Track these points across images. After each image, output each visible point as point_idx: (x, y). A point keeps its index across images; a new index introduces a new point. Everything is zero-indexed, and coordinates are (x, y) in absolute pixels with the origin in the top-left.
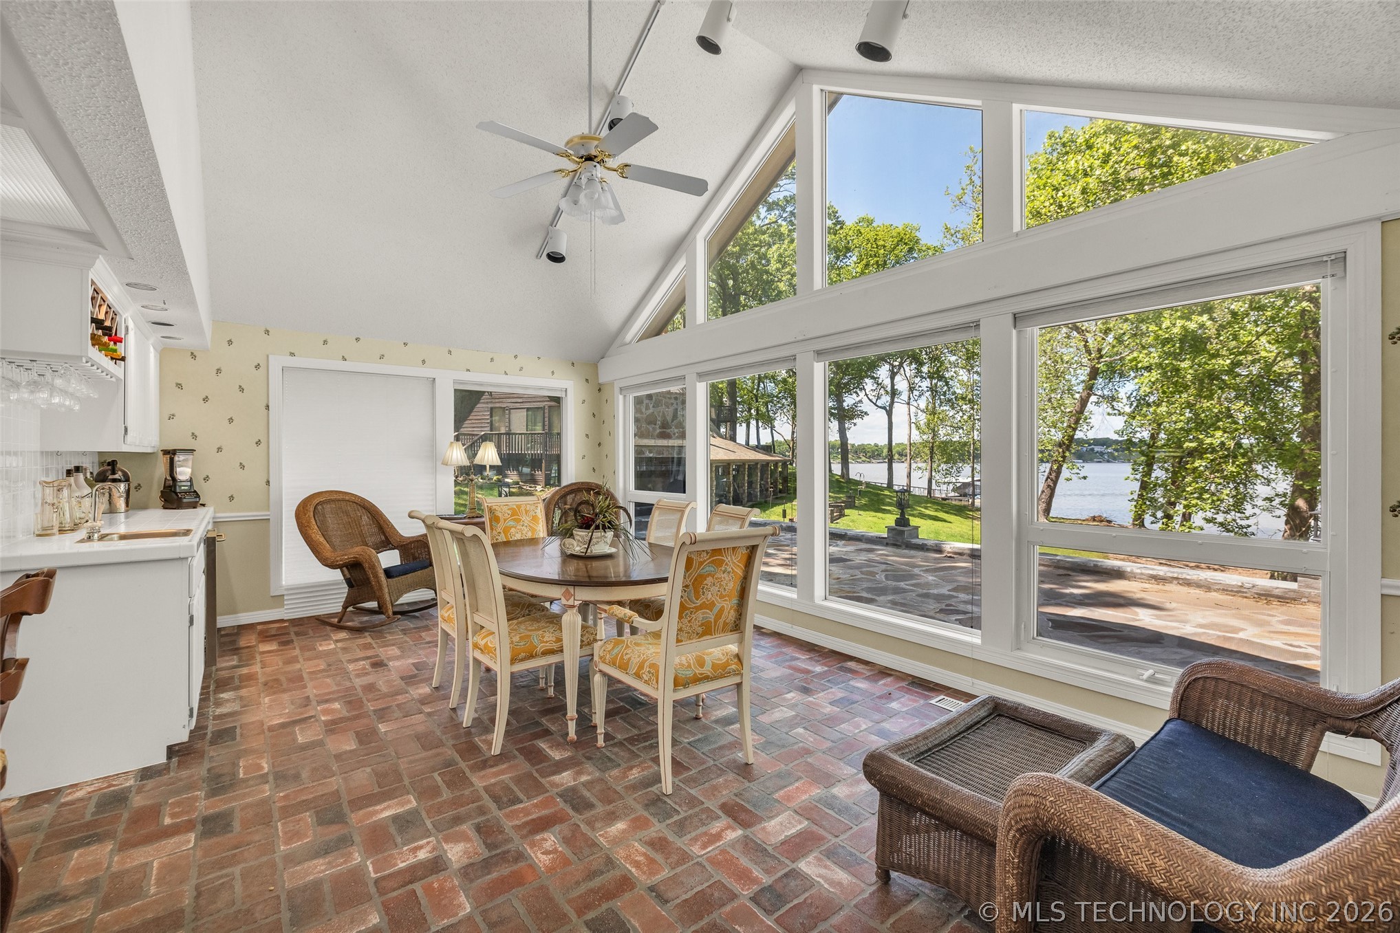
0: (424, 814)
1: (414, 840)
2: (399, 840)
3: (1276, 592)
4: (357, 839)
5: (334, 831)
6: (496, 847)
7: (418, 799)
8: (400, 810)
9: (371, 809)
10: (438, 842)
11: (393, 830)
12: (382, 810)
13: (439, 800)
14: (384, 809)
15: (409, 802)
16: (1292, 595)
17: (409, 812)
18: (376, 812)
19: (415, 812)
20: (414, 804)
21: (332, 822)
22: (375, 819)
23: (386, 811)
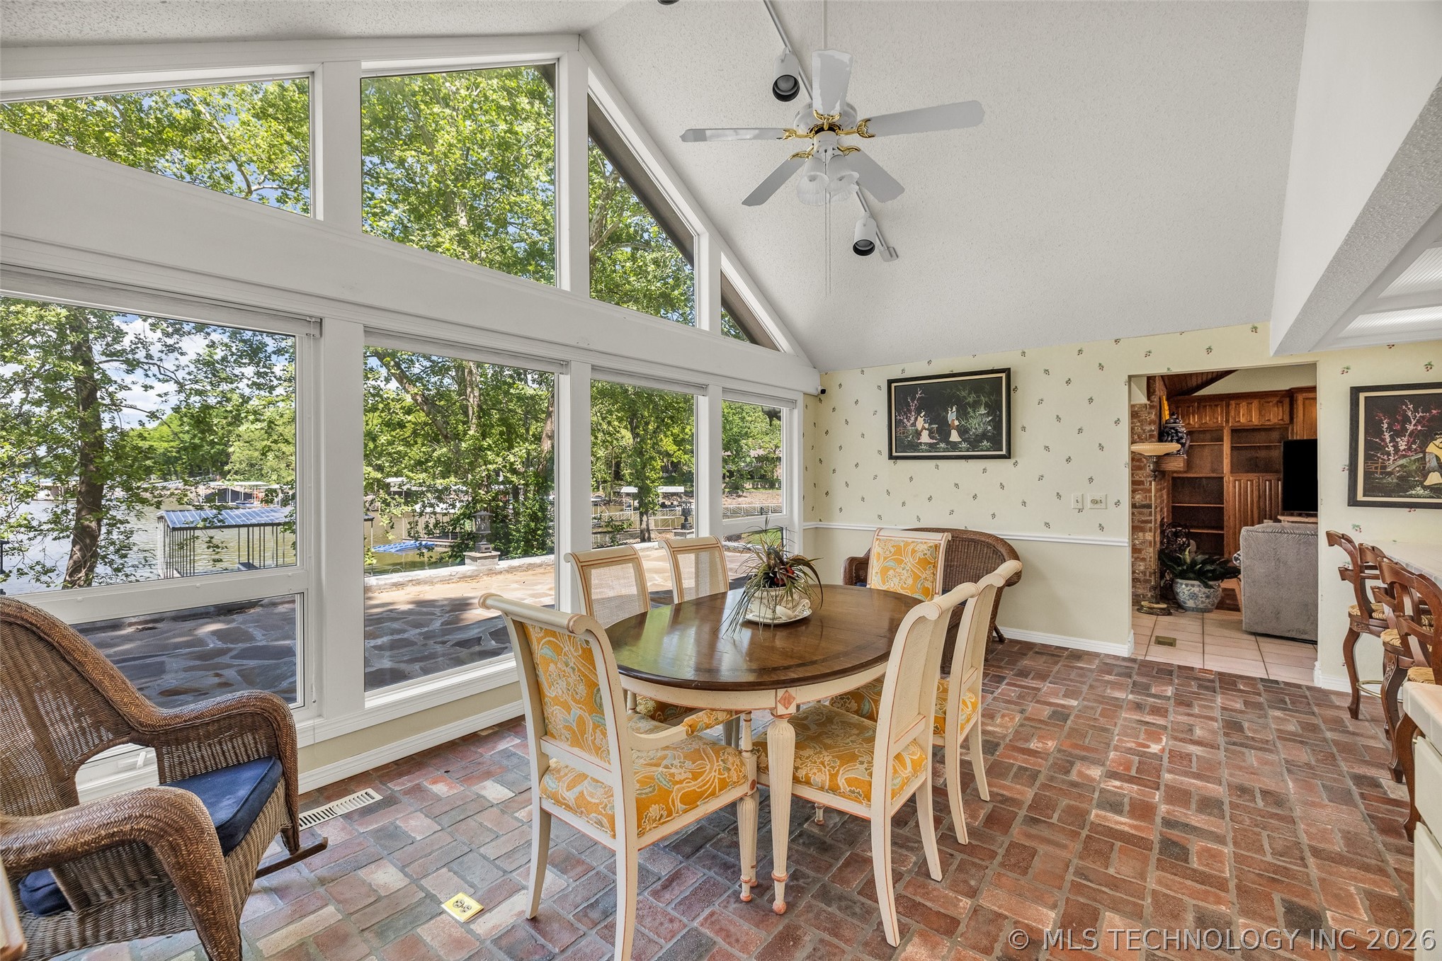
0: (1094, 802)
1: (1115, 794)
2: (1126, 800)
3: (469, 574)
4: (1158, 820)
5: (1175, 834)
6: (1068, 761)
7: (1088, 812)
8: (1110, 815)
9: (1133, 832)
10: (1100, 783)
11: (1127, 808)
12: (1125, 824)
13: (1072, 803)
14: (1122, 824)
15: (1097, 816)
16: (476, 573)
17: (1104, 809)
18: (1131, 826)
19: (1099, 806)
20: (1094, 812)
21: (1175, 844)
22: (1135, 823)
23: (1122, 822)
